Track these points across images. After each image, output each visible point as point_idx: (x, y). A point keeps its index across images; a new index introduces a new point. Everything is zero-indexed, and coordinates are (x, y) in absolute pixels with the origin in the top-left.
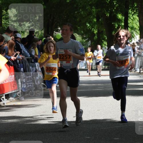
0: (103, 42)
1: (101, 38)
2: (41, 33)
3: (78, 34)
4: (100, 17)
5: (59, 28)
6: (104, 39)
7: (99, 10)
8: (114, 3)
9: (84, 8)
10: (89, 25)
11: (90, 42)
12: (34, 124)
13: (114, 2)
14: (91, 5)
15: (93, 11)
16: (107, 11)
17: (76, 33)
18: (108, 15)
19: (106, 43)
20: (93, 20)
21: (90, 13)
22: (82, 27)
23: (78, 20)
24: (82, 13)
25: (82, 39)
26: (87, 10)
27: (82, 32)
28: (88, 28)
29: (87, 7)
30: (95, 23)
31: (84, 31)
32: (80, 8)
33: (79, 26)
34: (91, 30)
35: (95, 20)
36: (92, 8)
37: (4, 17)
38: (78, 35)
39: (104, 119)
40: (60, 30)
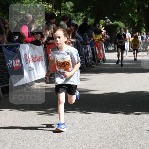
0: (142, 29)
1: (141, 26)
2: (92, 21)
4: (140, 8)
5: (107, 18)
6: (143, 26)
7: (140, 2)
10: (131, 15)
11: (131, 28)
15: (135, 4)
16: (146, 3)
17: (120, 21)
18: (147, 7)
19: (145, 30)
20: (134, 11)
21: (132, 5)
22: (125, 16)
23: (122, 11)
24: (126, 5)
25: (125, 26)
26: (129, 2)
27: (125, 20)
28: (130, 18)
30: (136, 13)
31: (126, 19)
32: (124, 1)
33: (123, 16)
34: (133, 19)
35: (136, 11)
37: (63, 8)
38: (121, 23)
39: (142, 91)
40: (107, 19)
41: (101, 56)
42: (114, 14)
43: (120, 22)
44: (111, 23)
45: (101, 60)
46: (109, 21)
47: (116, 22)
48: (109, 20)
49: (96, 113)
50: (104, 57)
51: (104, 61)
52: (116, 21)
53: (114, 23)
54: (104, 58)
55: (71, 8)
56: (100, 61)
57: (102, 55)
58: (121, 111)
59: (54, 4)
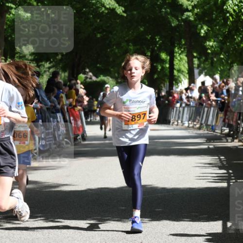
2: (65, 76)
3: (112, 77)
5: (87, 70)
7: (138, 47)
8: (156, 39)
9: (118, 45)
12: (55, 191)
13: (156, 37)
14: (128, 42)
15: (131, 49)
16: (148, 49)
18: (149, 54)
22: (116, 68)
23: (111, 59)
24: (116, 51)
26: (122, 47)
27: (116, 75)
29: (123, 44)
31: (118, 73)
32: (114, 45)
33: (112, 68)
36: (129, 45)
37: (17, 55)
38: (110, 79)
40: (88, 73)
41: (79, 130)
42: (98, 65)
43: (109, 77)
44: (94, 79)
45: (80, 137)
46: (91, 76)
47: (102, 78)
48: (91, 74)
49: (71, 221)
50: (84, 131)
51: (84, 138)
52: (102, 76)
53: (98, 79)
54: (83, 134)
55: (30, 55)
56: (77, 139)
57: (81, 129)
58: (110, 217)
59: (3, 48)
